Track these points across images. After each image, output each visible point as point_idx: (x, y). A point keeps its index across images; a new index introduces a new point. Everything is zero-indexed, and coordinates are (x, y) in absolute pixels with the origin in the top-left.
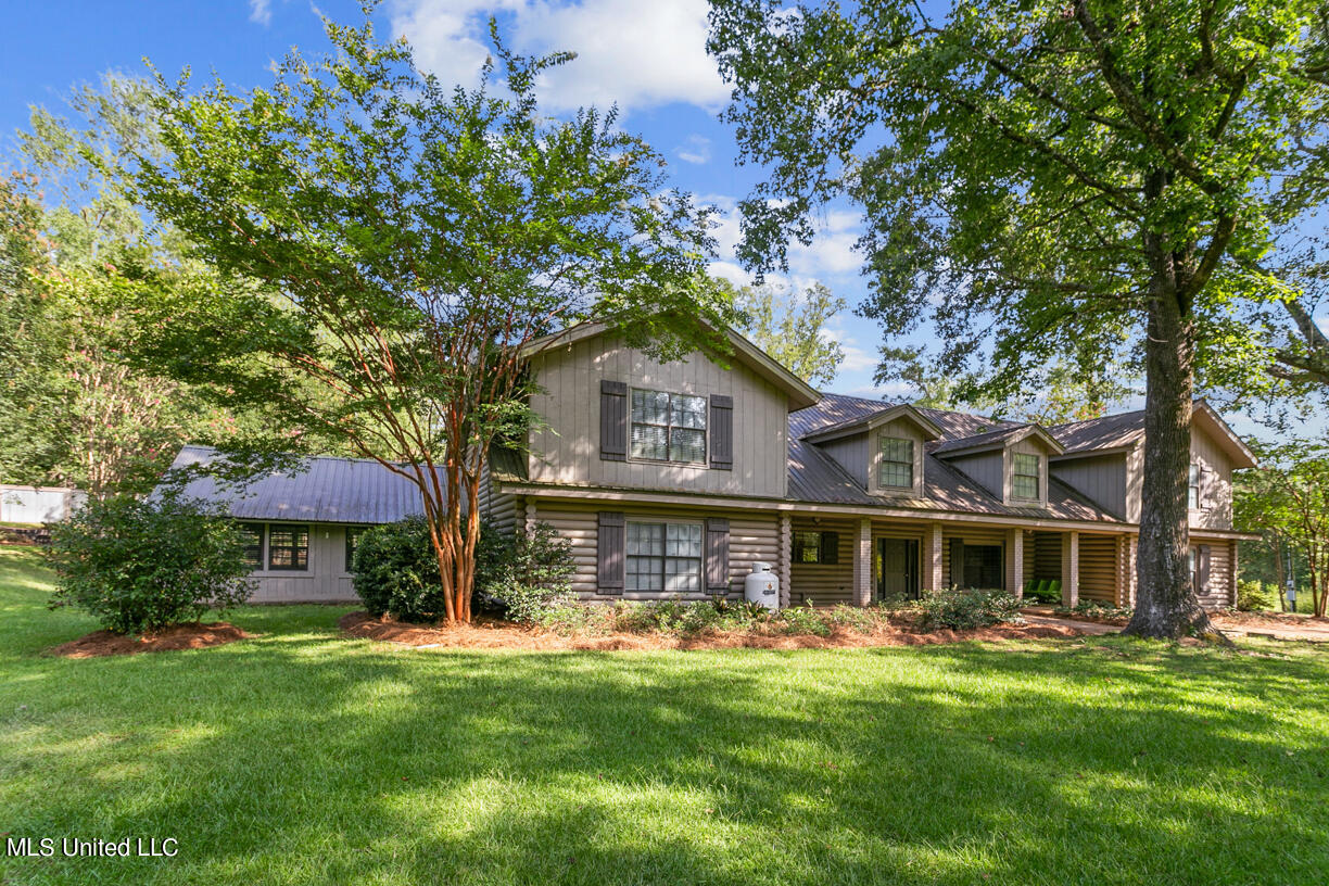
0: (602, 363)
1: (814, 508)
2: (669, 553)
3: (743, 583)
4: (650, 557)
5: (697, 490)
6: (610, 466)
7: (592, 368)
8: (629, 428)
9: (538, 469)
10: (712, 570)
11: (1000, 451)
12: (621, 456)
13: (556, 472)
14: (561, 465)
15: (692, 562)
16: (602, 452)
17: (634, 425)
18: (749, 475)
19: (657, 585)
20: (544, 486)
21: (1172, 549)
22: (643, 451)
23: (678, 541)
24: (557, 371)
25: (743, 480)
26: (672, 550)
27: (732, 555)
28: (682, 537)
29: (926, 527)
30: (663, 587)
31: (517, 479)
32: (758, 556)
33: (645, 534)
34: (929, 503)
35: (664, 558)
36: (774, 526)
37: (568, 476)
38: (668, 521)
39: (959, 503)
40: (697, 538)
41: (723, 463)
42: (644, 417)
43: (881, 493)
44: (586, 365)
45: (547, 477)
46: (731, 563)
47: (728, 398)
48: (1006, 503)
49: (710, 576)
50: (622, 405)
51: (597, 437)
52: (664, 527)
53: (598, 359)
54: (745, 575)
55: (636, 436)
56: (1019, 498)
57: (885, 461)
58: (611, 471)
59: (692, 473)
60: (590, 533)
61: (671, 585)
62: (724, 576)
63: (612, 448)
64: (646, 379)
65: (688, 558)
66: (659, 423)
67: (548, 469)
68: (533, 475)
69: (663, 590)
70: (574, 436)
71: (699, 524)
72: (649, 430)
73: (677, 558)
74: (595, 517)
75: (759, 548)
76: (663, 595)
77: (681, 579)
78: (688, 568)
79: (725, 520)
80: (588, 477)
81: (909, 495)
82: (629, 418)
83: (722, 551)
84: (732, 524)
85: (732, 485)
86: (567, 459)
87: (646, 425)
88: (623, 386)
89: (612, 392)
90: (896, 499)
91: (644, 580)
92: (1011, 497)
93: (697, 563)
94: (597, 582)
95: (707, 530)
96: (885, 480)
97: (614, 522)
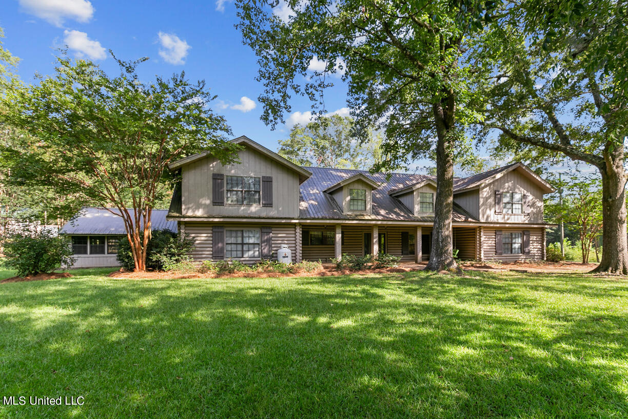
0: (213, 167)
1: (308, 221)
2: (245, 242)
3: (277, 254)
4: (237, 244)
5: (256, 216)
6: (217, 208)
7: (208, 169)
8: (225, 192)
9: (186, 210)
10: (264, 248)
11: (412, 192)
12: (222, 204)
13: (194, 211)
14: (196, 209)
15: (256, 246)
16: (213, 203)
17: (227, 191)
18: (280, 209)
19: (241, 255)
20: (189, 217)
21: (442, 232)
22: (232, 201)
23: (249, 237)
24: (193, 171)
25: (278, 211)
26: (246, 241)
27: (273, 242)
28: (251, 235)
29: (371, 227)
30: (243, 255)
31: (178, 215)
32: (286, 242)
33: (234, 234)
34: (373, 217)
35: (243, 244)
36: (294, 229)
37: (199, 213)
38: (244, 229)
39: (391, 216)
40: (258, 235)
41: (268, 204)
42: (232, 187)
43: (350, 213)
44: (206, 168)
45: (190, 213)
46: (273, 245)
47: (270, 177)
48: (416, 215)
49: (263, 251)
50: (222, 184)
51: (211, 196)
52: (243, 231)
53: (211, 165)
54: (277, 250)
55: (229, 195)
56: (423, 212)
57: (351, 199)
58: (218, 210)
59: (254, 208)
60: (209, 235)
61: (246, 255)
62: (270, 251)
63: (218, 201)
64: (233, 171)
65: (254, 244)
66: (239, 189)
67: (190, 211)
68: (184, 212)
69: (242, 257)
70: (202, 196)
71: (258, 230)
72: (234, 193)
73: (249, 244)
74: (211, 228)
75: (286, 239)
76: (242, 259)
77: (251, 253)
78: (254, 248)
79: (270, 228)
80: (208, 212)
81: (365, 214)
82: (225, 189)
83: (269, 241)
84: (273, 229)
85: (272, 212)
86: (199, 206)
87: (233, 191)
88: (222, 175)
89: (217, 178)
90: (356, 216)
91: (234, 254)
92: (419, 213)
93: (258, 246)
94: (212, 254)
95: (262, 232)
96: (352, 208)
97: (220, 230)
